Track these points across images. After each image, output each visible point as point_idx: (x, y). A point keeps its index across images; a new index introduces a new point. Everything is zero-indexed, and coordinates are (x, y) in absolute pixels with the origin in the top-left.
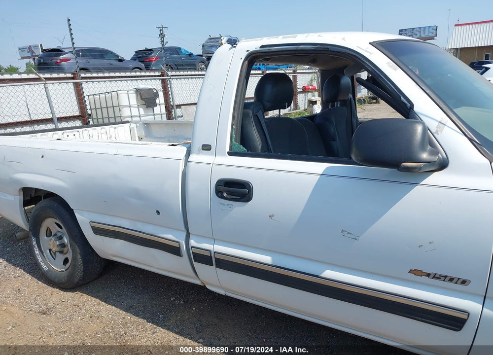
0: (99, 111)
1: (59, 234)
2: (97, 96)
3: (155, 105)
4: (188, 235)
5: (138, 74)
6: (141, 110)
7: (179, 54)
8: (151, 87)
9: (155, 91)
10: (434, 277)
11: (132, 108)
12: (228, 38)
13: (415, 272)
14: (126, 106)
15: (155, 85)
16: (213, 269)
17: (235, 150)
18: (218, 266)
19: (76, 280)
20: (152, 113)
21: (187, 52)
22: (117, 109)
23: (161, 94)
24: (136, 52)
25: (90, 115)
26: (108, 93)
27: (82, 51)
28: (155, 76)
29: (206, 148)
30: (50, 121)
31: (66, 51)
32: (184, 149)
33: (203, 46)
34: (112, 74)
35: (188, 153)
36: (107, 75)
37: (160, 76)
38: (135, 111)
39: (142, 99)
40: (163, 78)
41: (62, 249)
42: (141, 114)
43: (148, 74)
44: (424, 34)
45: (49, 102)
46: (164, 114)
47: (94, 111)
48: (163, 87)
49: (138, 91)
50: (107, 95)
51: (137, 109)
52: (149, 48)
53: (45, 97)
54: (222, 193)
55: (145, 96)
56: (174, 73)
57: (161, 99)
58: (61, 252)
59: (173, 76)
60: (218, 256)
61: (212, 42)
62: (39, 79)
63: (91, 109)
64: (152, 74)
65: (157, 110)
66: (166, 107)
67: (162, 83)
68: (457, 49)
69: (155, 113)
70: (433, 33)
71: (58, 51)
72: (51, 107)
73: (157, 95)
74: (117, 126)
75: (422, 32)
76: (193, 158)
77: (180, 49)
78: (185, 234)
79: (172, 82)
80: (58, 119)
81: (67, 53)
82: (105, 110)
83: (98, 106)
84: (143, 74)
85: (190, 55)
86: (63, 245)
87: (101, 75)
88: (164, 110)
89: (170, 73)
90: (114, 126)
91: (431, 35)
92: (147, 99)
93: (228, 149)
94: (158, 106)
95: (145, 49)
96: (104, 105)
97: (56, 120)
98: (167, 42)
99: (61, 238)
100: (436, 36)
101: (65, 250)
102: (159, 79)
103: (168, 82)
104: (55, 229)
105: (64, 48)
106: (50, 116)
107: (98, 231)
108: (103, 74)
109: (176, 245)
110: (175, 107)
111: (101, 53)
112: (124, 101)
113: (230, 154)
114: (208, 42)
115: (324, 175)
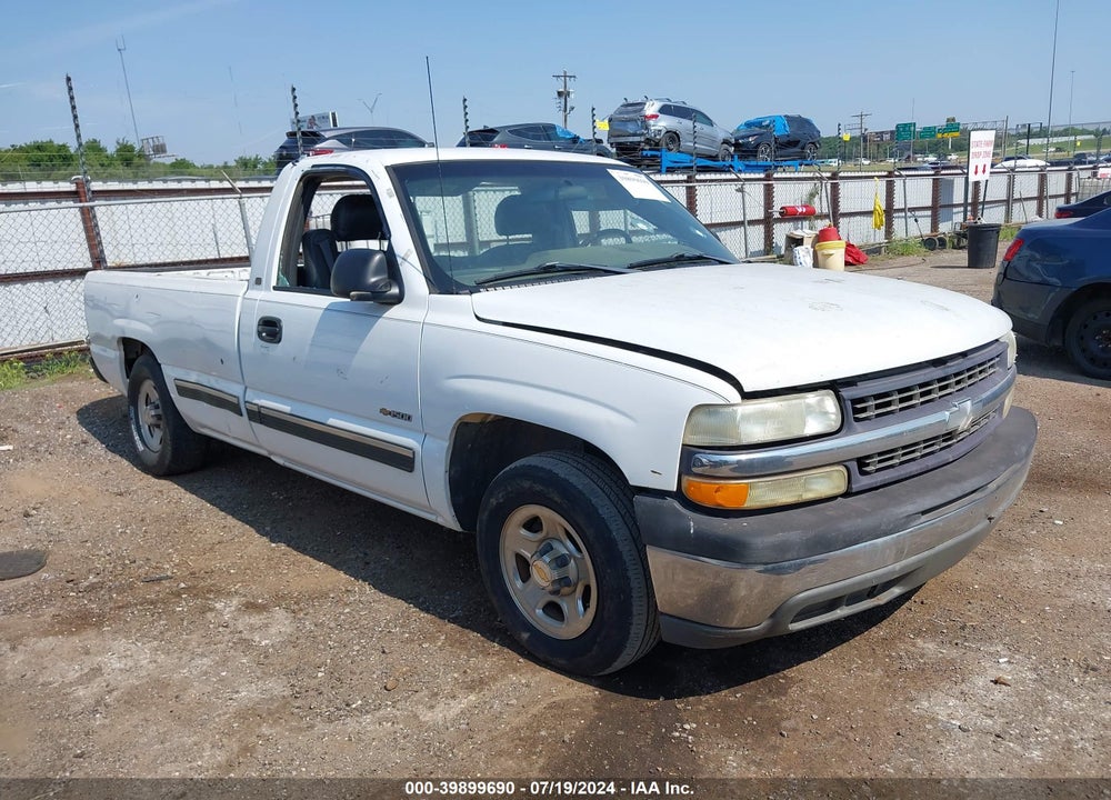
1: (157, 402)
4: (245, 388)
7: (549, 139)
10: (394, 416)
12: (662, 104)
17: (279, 284)
27: (356, 134)
29: (259, 281)
31: (327, 135)
32: (246, 285)
33: (610, 120)
35: (248, 289)
52: (490, 127)
54: (262, 333)
61: (627, 113)
71: (310, 136)
78: (242, 387)
81: (330, 139)
85: (575, 140)
86: (159, 417)
93: (274, 283)
95: (482, 128)
98: (573, 108)
99: (157, 407)
107: (183, 391)
109: (234, 400)
113: (275, 288)
114: (621, 113)
115: (326, 309)
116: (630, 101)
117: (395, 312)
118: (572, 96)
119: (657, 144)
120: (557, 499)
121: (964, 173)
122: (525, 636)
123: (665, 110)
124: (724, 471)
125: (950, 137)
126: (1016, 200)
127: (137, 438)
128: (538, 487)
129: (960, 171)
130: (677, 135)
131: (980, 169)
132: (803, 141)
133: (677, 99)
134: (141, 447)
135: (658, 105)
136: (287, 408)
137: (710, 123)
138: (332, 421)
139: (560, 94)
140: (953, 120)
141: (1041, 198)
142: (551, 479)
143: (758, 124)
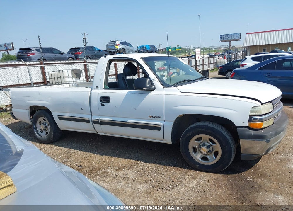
0: (53, 80)
1: (44, 123)
2: (53, 72)
3: (81, 76)
4: (92, 115)
5: (72, 62)
6: (74, 79)
7: (93, 50)
8: (79, 68)
9: (80, 70)
10: (154, 117)
11: (69, 78)
13: (150, 117)
14: (67, 77)
15: (81, 67)
16: (100, 125)
17: (105, 88)
18: (101, 124)
19: (51, 139)
20: (79, 80)
21: (98, 49)
22: (62, 78)
23: (83, 71)
24: (70, 49)
25: (49, 81)
26: (58, 71)
28: (80, 63)
29: (97, 87)
30: (30, 84)
32: (90, 88)
33: (107, 46)
34: (59, 62)
35: (92, 89)
36: (56, 62)
37: (83, 63)
38: (71, 80)
39: (74, 74)
40: (85, 63)
41: (45, 129)
42: (74, 80)
43: (77, 61)
44: (234, 37)
45: (29, 75)
46: (85, 81)
47: (51, 80)
48: (84, 68)
49: (72, 70)
50: (58, 72)
51: (72, 78)
52: (77, 47)
53: (28, 73)
54: (102, 100)
55: (76, 72)
56: (90, 61)
57: (83, 74)
58: (45, 130)
59: (89, 62)
60: (101, 121)
61: (112, 44)
62: (25, 65)
63: (49, 79)
64: (79, 61)
65: (81, 79)
66: (86, 78)
67: (84, 66)
68: (248, 46)
69: (80, 80)
70: (238, 37)
71: (29, 49)
72: (30, 78)
73: (81, 72)
74: (64, 85)
75: (233, 37)
76: (93, 91)
77: (94, 47)
78: (91, 115)
79: (89, 66)
80: (34, 83)
81: (33, 50)
82: (56, 79)
83: (53, 77)
84: (74, 61)
85: (100, 50)
86: (46, 127)
87: (54, 62)
88: (85, 79)
89: (88, 61)
90: (63, 85)
91: (237, 38)
92: (77, 74)
93: (103, 88)
94: (82, 77)
95: (75, 47)
96: (56, 77)
97: (32, 84)
99: (45, 124)
100: (240, 38)
101: (47, 129)
102: (83, 64)
103: (87, 66)
104: (43, 121)
105: (32, 48)
106: (30, 82)
107: (61, 119)
108: (55, 62)
109: (88, 119)
110: (91, 78)
111: (51, 50)
112: (66, 74)
113: (104, 89)
114: (110, 44)
115: (127, 93)
116: (112, 41)
117: (153, 92)
118: (87, 39)
119: (120, 52)
120: (210, 132)
121: (195, 58)
122: (198, 166)
123: (121, 43)
124: (257, 121)
125: (178, 50)
126: (205, 64)
127: (36, 134)
128: (204, 130)
129: (194, 58)
130: (125, 49)
131: (198, 58)
132: (153, 51)
133: (124, 41)
134: (38, 136)
135: (119, 42)
136: (111, 119)
137: (132, 46)
138: (129, 121)
139: (83, 38)
140: (179, 46)
141: (209, 64)
142: (208, 128)
143: (143, 47)
